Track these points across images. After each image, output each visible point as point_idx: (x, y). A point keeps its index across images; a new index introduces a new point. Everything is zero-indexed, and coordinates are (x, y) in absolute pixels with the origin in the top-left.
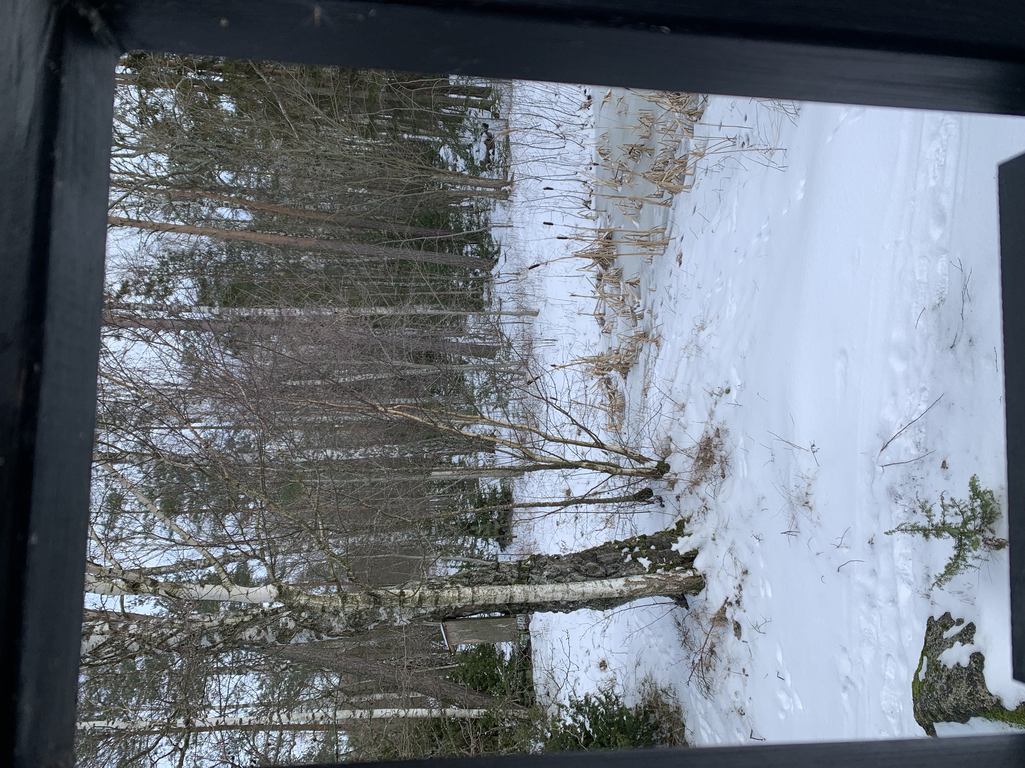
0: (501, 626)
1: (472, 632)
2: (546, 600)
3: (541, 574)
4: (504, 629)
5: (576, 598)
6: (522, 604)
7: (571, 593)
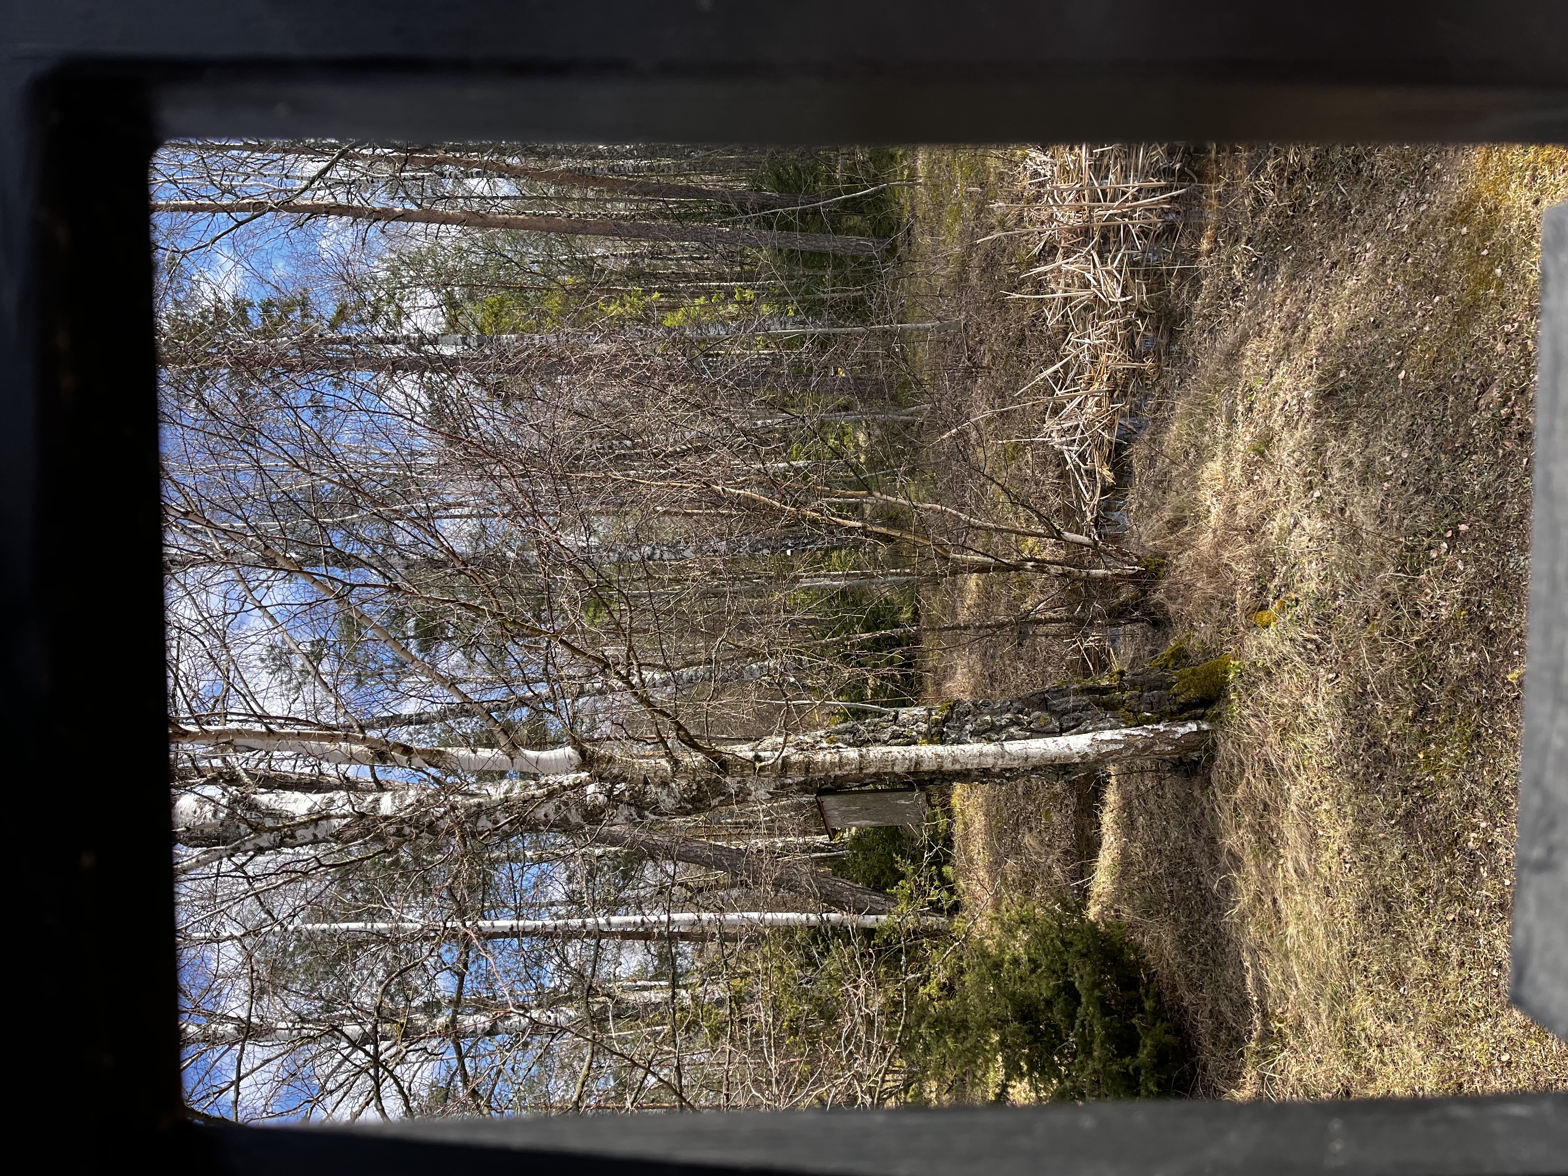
0: (903, 802)
1: (861, 809)
2: (969, 767)
3: (962, 728)
4: (907, 806)
5: (1015, 764)
6: (933, 772)
7: (1007, 757)
